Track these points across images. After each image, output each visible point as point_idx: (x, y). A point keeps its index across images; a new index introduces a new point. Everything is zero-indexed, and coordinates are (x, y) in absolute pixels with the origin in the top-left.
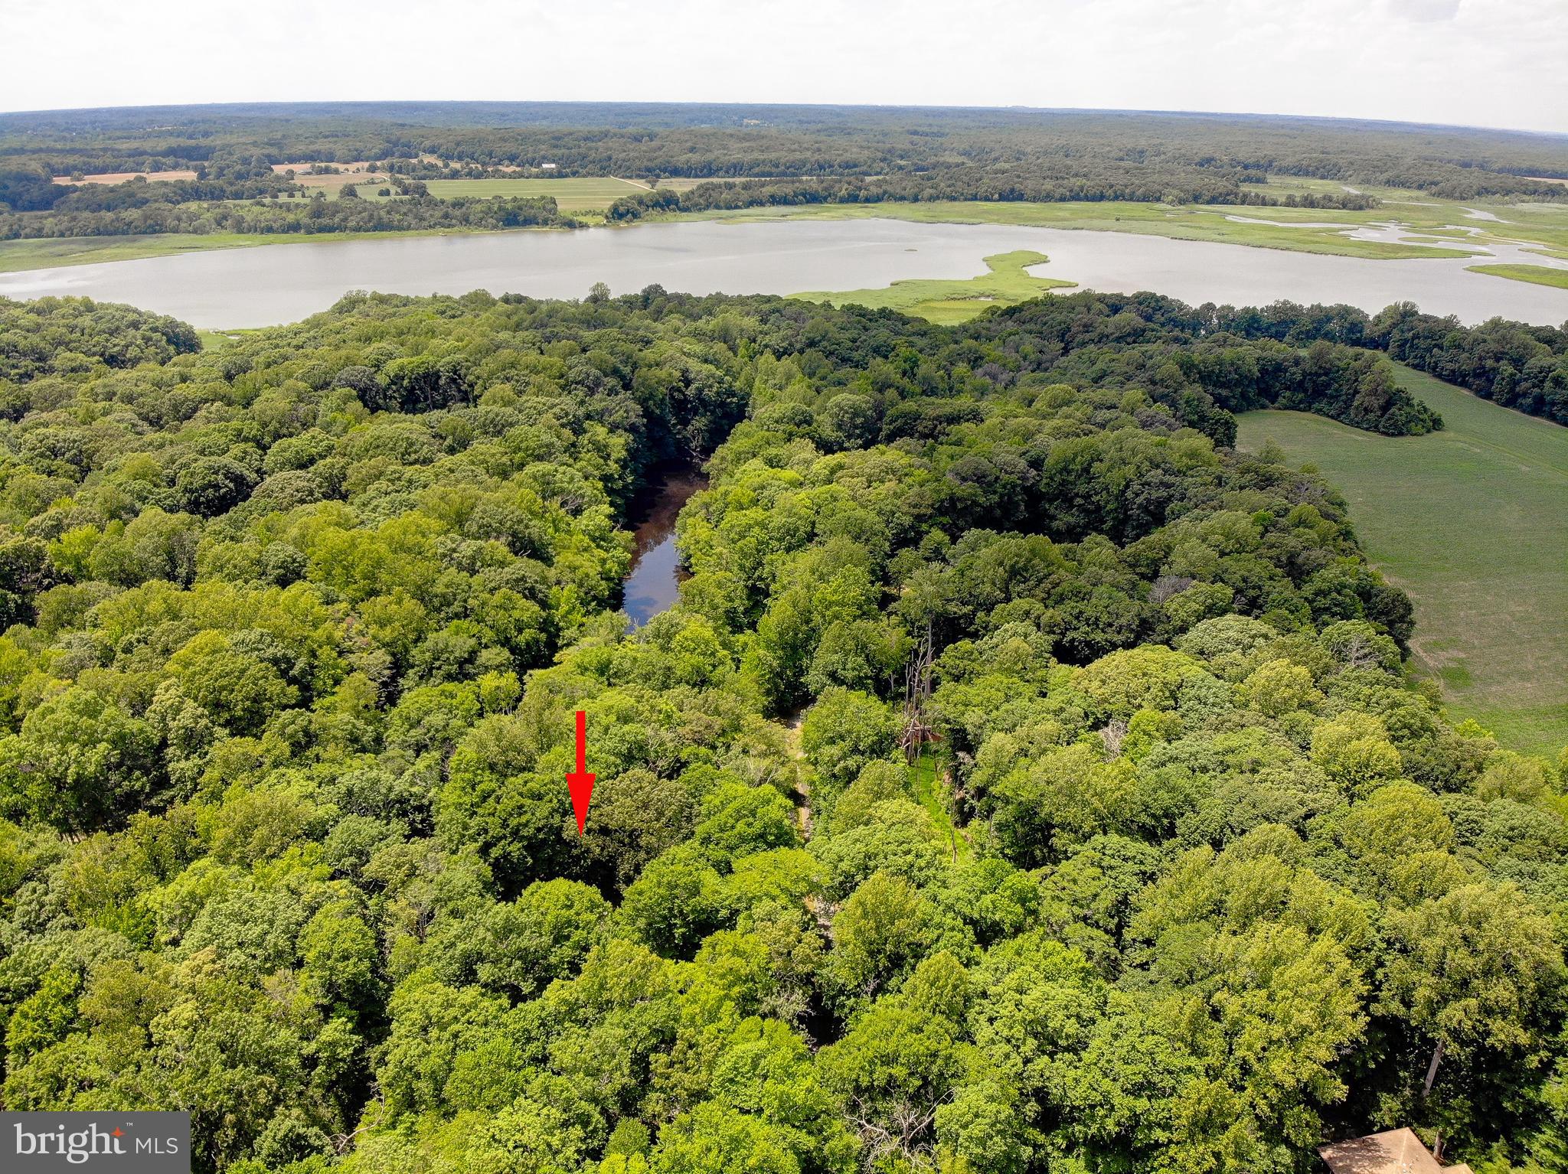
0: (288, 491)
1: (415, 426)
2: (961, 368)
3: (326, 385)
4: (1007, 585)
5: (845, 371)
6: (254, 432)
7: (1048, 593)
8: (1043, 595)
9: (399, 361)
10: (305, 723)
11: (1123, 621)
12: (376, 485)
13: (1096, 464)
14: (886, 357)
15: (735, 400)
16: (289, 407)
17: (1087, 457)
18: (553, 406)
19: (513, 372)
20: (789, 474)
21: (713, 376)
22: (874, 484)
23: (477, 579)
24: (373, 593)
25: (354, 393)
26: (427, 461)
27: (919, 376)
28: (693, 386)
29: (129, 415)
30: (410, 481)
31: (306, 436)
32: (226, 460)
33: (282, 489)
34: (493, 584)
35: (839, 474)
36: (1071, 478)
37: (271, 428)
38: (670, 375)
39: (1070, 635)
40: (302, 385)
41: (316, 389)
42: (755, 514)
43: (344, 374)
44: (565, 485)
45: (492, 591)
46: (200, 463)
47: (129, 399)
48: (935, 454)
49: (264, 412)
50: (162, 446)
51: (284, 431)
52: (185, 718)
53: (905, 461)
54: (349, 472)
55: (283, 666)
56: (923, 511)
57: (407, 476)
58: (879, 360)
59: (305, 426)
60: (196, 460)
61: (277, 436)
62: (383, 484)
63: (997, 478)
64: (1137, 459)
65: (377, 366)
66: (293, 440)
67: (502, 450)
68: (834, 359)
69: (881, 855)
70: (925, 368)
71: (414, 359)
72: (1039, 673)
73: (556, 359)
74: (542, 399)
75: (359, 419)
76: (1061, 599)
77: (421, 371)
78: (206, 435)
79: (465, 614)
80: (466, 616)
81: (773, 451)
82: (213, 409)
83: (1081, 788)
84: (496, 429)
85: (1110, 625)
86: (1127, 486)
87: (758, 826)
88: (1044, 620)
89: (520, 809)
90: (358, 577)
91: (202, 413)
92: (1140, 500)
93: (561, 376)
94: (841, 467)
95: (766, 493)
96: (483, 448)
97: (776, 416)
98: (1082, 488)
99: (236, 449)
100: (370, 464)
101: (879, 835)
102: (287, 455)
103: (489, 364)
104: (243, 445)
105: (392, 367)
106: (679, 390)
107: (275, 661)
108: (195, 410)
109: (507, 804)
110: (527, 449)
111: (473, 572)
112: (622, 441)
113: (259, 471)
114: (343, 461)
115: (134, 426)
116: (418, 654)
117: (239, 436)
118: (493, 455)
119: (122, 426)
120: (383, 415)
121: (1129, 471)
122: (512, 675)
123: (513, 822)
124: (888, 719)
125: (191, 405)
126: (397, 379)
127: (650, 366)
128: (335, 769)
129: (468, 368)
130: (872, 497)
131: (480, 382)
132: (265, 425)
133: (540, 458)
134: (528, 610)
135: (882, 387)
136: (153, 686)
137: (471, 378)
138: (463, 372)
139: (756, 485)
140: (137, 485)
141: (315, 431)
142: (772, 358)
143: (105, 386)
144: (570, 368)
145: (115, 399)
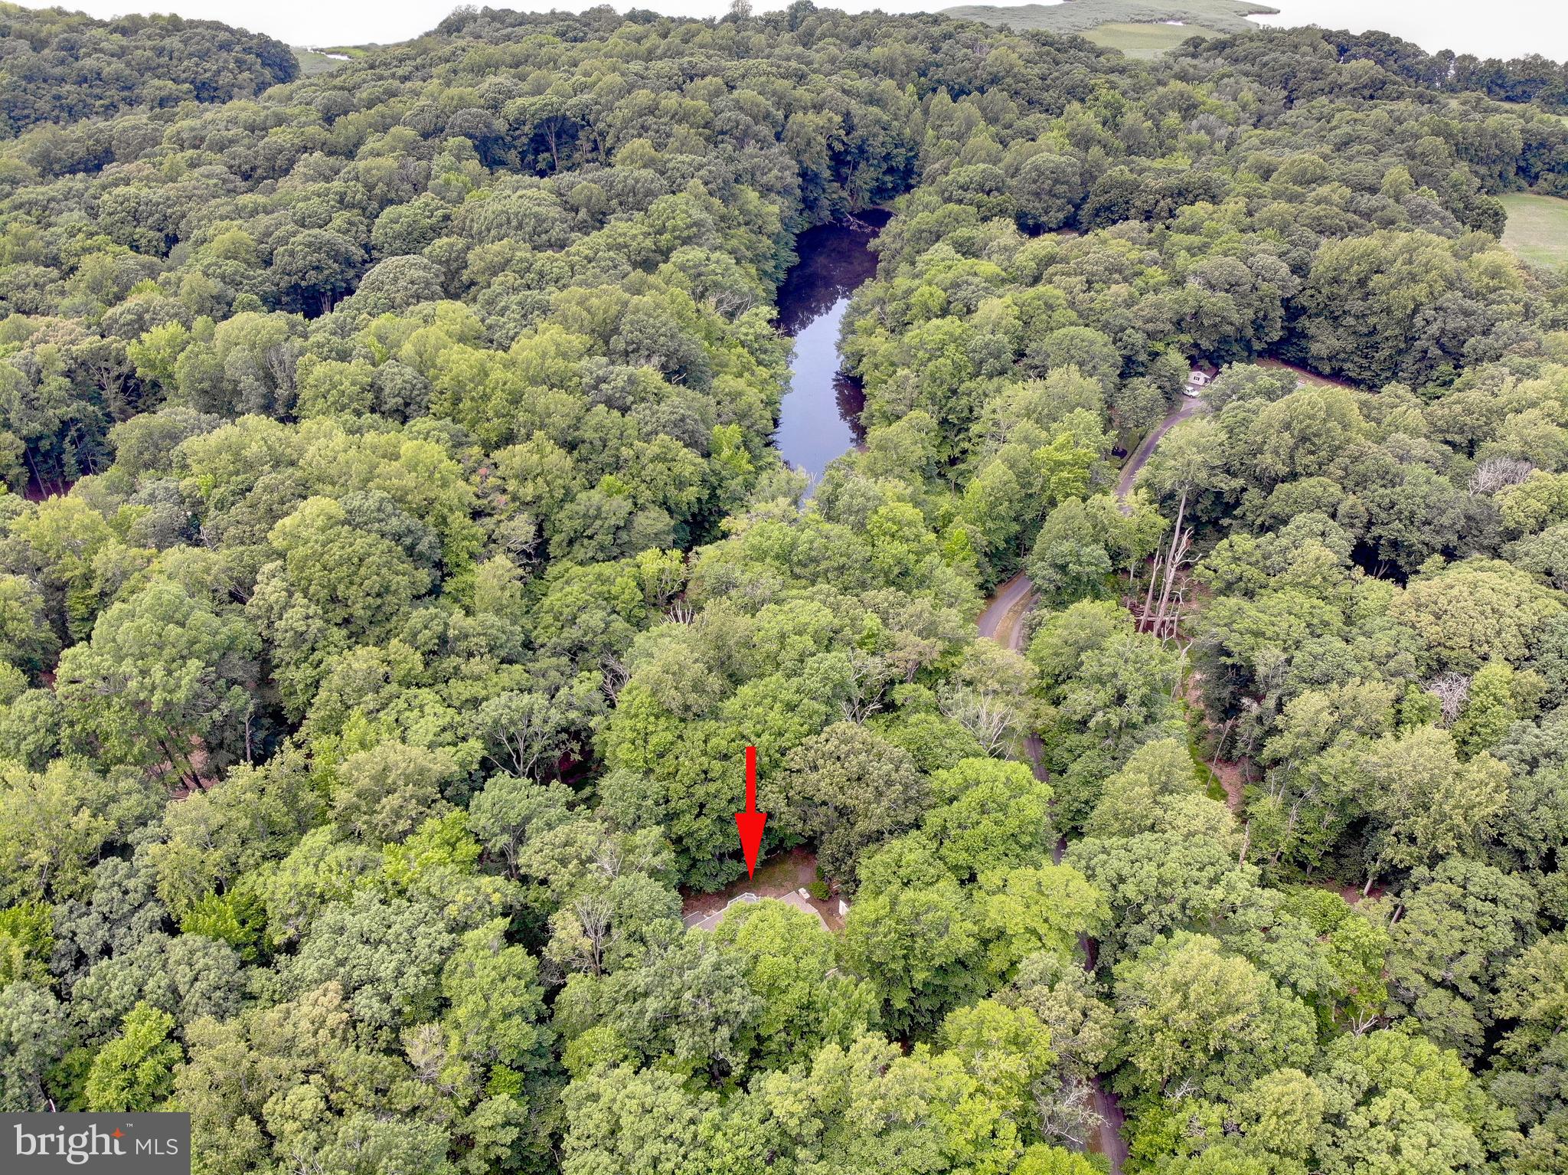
0: (402, 283)
1: (544, 194)
2: (1173, 118)
3: (438, 131)
4: (1292, 457)
5: (1035, 117)
6: (359, 196)
7: (1345, 469)
8: (1341, 473)
9: (519, 101)
10: (440, 628)
11: (1445, 520)
12: (501, 278)
13: (1376, 277)
14: (1082, 100)
15: (903, 151)
16: (396, 165)
17: (1365, 266)
18: (701, 167)
19: (650, 120)
20: (988, 267)
21: (878, 121)
22: (1096, 286)
23: (631, 419)
24: (508, 439)
25: (469, 142)
26: (561, 245)
27: (1125, 129)
28: (855, 134)
29: (220, 169)
30: (541, 275)
31: (418, 202)
32: (327, 234)
33: (396, 280)
34: (649, 428)
35: (1051, 269)
36: (1343, 291)
37: (377, 191)
38: (830, 120)
39: (1376, 531)
40: (409, 133)
41: (426, 136)
42: (951, 324)
43: (458, 118)
44: (719, 278)
45: (647, 438)
46: (299, 238)
47: (220, 147)
48: (1167, 244)
49: (368, 171)
50: (254, 213)
51: (392, 195)
52: (294, 618)
53: (1134, 255)
54: (470, 256)
55: (408, 541)
56: (1160, 326)
57: (537, 266)
58: (1076, 105)
59: (418, 188)
60: (294, 234)
61: (386, 202)
62: (509, 277)
63: (1255, 288)
64: (1429, 277)
65: (495, 107)
66: (403, 209)
67: (645, 229)
68: (1020, 101)
69: (1180, 883)
70: (1132, 117)
71: (535, 99)
72: (1342, 589)
73: (701, 103)
74: (686, 158)
75: (477, 183)
76: (1362, 482)
77: (545, 115)
78: (307, 199)
79: (617, 466)
80: (618, 468)
81: (963, 232)
82: (311, 160)
83: (1437, 797)
84: (635, 200)
85: (1427, 523)
86: (1415, 311)
87: (1012, 825)
88: (1342, 509)
89: (706, 775)
90: (491, 414)
91: (299, 168)
92: (1434, 329)
93: (706, 125)
94: (1051, 260)
95: (961, 294)
96: (622, 226)
97: (961, 180)
98: (1356, 305)
99: (340, 219)
100: (495, 249)
101: (1174, 853)
102: (397, 227)
103: (623, 110)
104: (347, 214)
105: (512, 107)
106: (839, 139)
107: (398, 538)
108: (292, 162)
109: (689, 768)
110: (674, 230)
111: (624, 410)
112: (775, 209)
113: (368, 248)
114: (460, 243)
115: (224, 181)
116: (566, 521)
117: (342, 202)
118: (634, 237)
119: (212, 182)
120: (505, 176)
121: (1420, 291)
122: (677, 553)
123: (700, 791)
124: (1163, 661)
125: (287, 154)
126: (516, 125)
127: (805, 109)
128: (477, 690)
129: (599, 113)
130: (1096, 306)
131: (612, 131)
132: (370, 188)
133: (686, 241)
134: (689, 462)
135: (1083, 142)
136: (254, 570)
137: (601, 125)
138: (592, 118)
139: (948, 282)
140: (230, 266)
141: (427, 197)
142: (947, 98)
143: (192, 129)
144: (716, 114)
145: (204, 146)
